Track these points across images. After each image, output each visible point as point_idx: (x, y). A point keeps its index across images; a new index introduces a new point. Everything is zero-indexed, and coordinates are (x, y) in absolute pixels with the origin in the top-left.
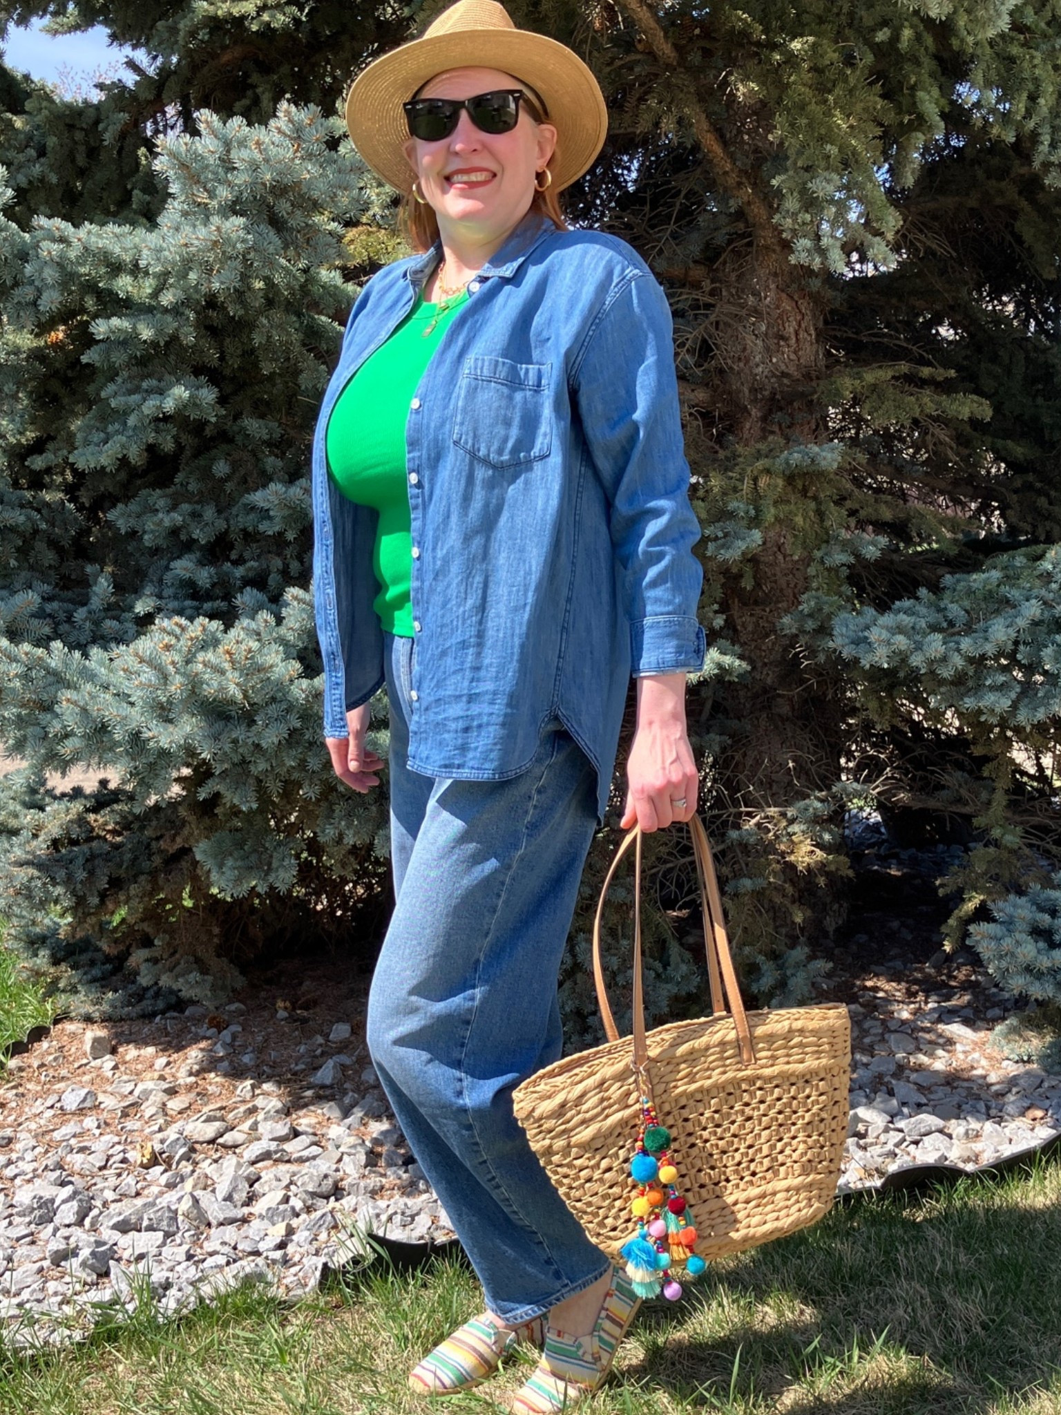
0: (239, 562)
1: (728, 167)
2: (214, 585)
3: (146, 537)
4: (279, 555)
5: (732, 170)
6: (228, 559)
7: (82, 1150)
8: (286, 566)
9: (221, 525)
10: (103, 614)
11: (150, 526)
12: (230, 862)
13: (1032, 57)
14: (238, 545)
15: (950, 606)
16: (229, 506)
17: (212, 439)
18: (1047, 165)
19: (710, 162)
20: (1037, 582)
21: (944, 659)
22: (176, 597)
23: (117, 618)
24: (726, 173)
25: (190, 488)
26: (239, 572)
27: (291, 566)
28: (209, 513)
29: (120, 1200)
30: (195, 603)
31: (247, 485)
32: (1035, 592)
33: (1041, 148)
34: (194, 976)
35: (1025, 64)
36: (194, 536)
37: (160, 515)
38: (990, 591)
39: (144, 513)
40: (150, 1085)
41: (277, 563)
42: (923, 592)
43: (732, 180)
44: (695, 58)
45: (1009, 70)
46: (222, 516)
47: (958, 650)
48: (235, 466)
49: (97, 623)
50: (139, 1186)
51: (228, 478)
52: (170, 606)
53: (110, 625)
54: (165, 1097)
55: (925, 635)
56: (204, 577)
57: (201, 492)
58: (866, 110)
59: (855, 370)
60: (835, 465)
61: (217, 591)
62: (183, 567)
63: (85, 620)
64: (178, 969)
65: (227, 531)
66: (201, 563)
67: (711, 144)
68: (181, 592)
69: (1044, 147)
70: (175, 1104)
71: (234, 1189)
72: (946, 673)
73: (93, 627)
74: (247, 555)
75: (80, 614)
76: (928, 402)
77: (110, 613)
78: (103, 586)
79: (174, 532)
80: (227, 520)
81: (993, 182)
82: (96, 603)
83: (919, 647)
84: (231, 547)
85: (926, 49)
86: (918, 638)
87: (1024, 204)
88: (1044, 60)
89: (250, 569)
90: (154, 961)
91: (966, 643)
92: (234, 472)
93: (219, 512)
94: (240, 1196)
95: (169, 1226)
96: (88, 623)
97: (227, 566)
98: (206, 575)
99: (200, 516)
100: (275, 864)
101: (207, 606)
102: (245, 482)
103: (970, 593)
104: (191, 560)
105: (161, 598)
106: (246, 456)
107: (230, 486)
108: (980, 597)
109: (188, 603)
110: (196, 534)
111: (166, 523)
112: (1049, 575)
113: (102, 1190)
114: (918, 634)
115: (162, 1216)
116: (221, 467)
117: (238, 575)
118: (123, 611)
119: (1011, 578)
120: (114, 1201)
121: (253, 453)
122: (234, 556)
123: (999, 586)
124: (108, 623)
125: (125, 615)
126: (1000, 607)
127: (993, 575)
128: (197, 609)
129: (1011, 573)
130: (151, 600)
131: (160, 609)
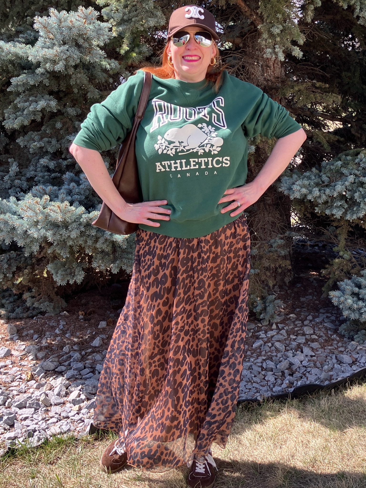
0: (65, 159)
2: (55, 167)
3: (31, 150)
7: (5, 373)
9: (58, 146)
10: (14, 178)
11: (32, 146)
12: (59, 272)
14: (65, 153)
15: (323, 175)
16: (61, 139)
20: (355, 167)
21: (320, 197)
22: (41, 171)
23: (20, 179)
25: (47, 132)
28: (54, 141)
29: (19, 395)
32: (353, 171)
33: (356, 11)
37: (36, 142)
38: (338, 170)
39: (30, 141)
40: (31, 346)
42: (314, 169)
46: (59, 142)
47: (325, 193)
48: (64, 124)
49: (13, 181)
50: (26, 388)
51: (61, 129)
52: (39, 175)
54: (37, 352)
55: (313, 187)
56: (52, 165)
57: (51, 133)
61: (57, 169)
62: (44, 161)
63: (8, 180)
66: (51, 159)
68: (44, 170)
69: (358, 10)
70: (40, 354)
71: (61, 391)
72: (321, 202)
73: (11, 182)
74: (68, 157)
75: (6, 177)
77: (17, 178)
78: (14, 167)
79: (41, 148)
80: (60, 144)
82: (11, 173)
83: (311, 192)
84: (62, 153)
86: (310, 189)
89: (68, 162)
90: (32, 297)
91: (327, 191)
92: (63, 126)
93: (58, 141)
94: (63, 393)
95: (36, 406)
96: (9, 181)
97: (60, 160)
98: (53, 164)
99: (51, 142)
100: (76, 273)
101: (53, 175)
102: (68, 130)
103: (331, 170)
104: (47, 159)
105: (36, 171)
106: (68, 120)
107: (61, 132)
108: (334, 172)
109: (46, 173)
110: (49, 149)
111: (38, 145)
112: (359, 164)
113: (12, 391)
114: (310, 187)
115: (34, 402)
116: (59, 125)
117: (64, 164)
118: (22, 176)
119: (345, 165)
120: (17, 395)
121: (71, 120)
122: (63, 156)
123: (341, 167)
124: (16, 181)
125: (23, 177)
126: (341, 175)
127: (339, 163)
128: (49, 176)
129: (346, 162)
130: (33, 173)
131: (36, 176)
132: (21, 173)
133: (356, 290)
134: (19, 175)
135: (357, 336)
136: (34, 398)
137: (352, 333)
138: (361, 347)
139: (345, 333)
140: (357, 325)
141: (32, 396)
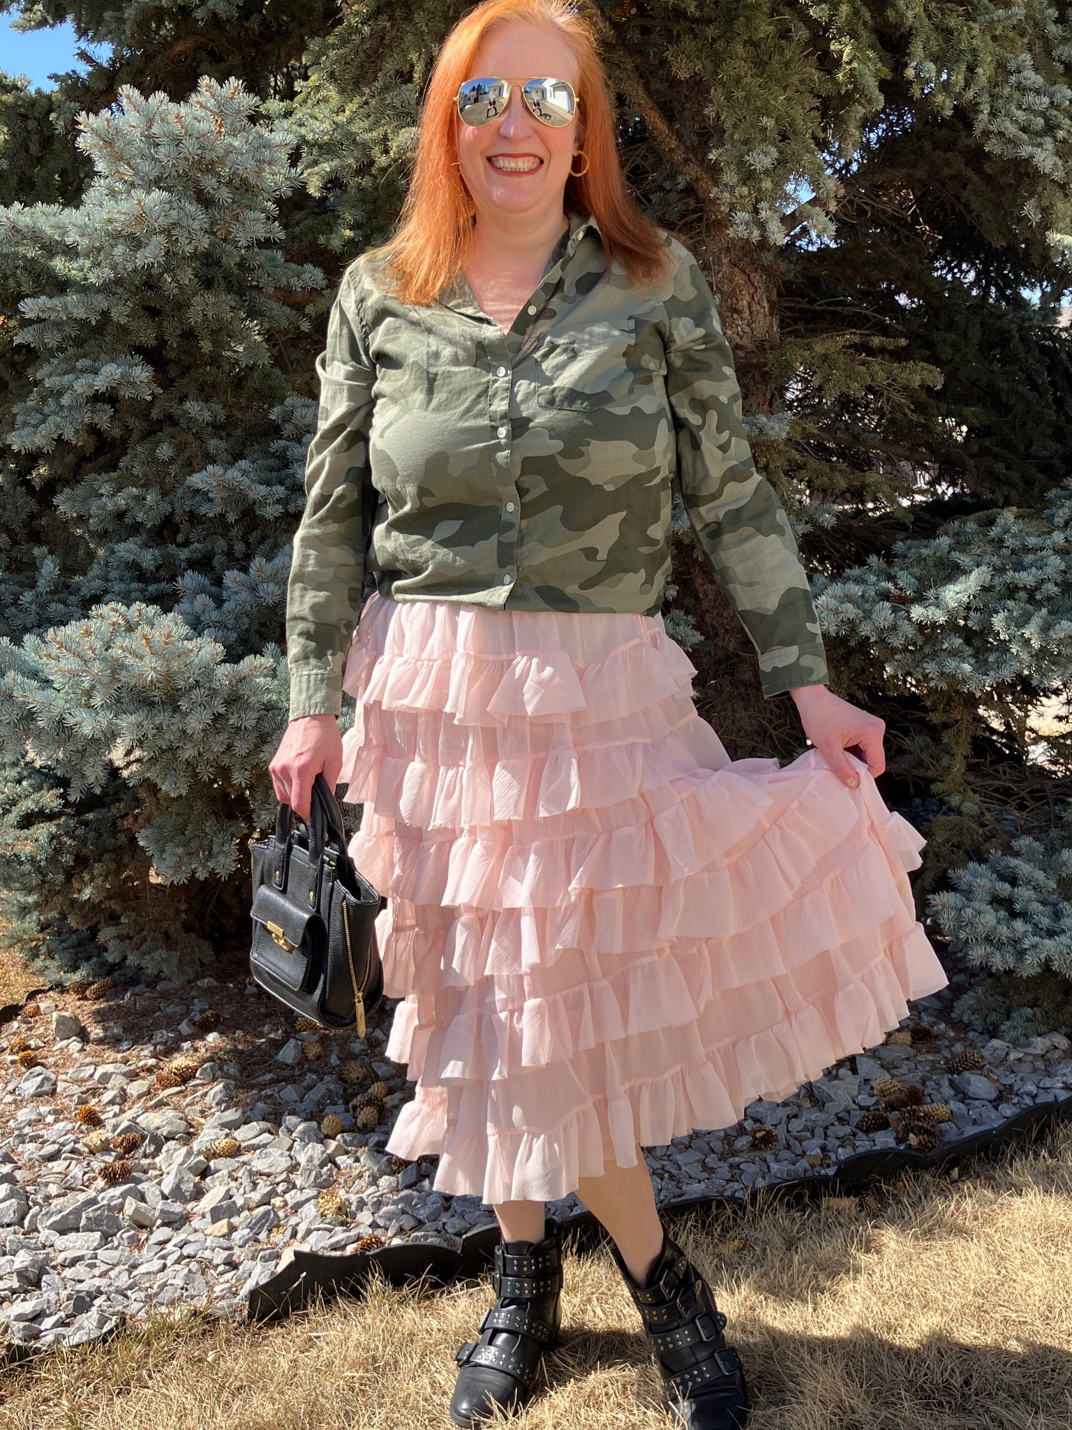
0: (186, 544)
1: (673, 144)
2: (158, 568)
3: (91, 521)
4: (223, 536)
5: (678, 147)
6: (174, 541)
7: (33, 1139)
8: (231, 547)
9: (165, 508)
10: (50, 597)
11: (94, 510)
12: (169, 848)
13: (970, 29)
14: (184, 527)
15: (900, 574)
16: (174, 489)
17: (159, 422)
18: (986, 133)
19: (655, 139)
20: (989, 549)
21: (894, 628)
22: (121, 580)
23: (64, 602)
24: (671, 150)
25: (135, 472)
26: (184, 554)
27: (236, 547)
28: (153, 496)
29: (64, 1195)
30: (142, 585)
31: (190, 467)
32: (987, 558)
33: (981, 117)
34: (161, 953)
35: (963, 36)
36: (139, 520)
37: (104, 499)
38: (941, 558)
39: (90, 497)
40: (110, 1068)
41: (221, 544)
42: (873, 559)
43: (679, 157)
44: (634, 36)
45: (947, 41)
46: (167, 499)
47: (909, 619)
48: (180, 448)
49: (43, 606)
50: (86, 1177)
51: (172, 461)
52: (117, 588)
53: (55, 608)
54: (125, 1081)
55: (875, 602)
56: (148, 558)
57: (146, 475)
58: (802, 81)
59: (806, 341)
60: (784, 435)
61: (162, 573)
62: (127, 549)
63: (31, 603)
64: (144, 947)
65: (172, 514)
66: (146, 545)
67: (656, 121)
68: (127, 574)
69: (984, 116)
70: (135, 1088)
71: (181, 1181)
72: (897, 642)
73: (37, 611)
74: (193, 537)
75: (27, 597)
76: (879, 370)
77: (56, 597)
78: (49, 568)
79: (120, 515)
80: (172, 503)
81: (939, 153)
82: (42, 585)
83: (868, 615)
84: (176, 530)
85: (865, 24)
86: (867, 606)
87: (970, 173)
88: (982, 31)
89: (194, 551)
90: (122, 938)
91: (917, 612)
92: (178, 455)
93: (164, 495)
94: (188, 1187)
95: (107, 1225)
96: (33, 607)
97: (172, 548)
98: (149, 557)
99: (144, 498)
100: (215, 849)
101: (152, 588)
102: (190, 465)
103: (921, 560)
104: (136, 543)
105: (107, 580)
106: (190, 438)
107: (174, 469)
108: (931, 563)
109: (135, 585)
110: (140, 517)
111: (110, 507)
112: (1001, 541)
113: (47, 1184)
114: (867, 601)
115: (101, 1215)
116: (165, 451)
117: (182, 557)
118: (71, 594)
119: (962, 544)
120: (58, 1196)
121: (197, 436)
122: (180, 538)
123: (949, 552)
124: (53, 606)
125: (72, 598)
126: (953, 572)
127: (945, 541)
128: (143, 591)
129: (963, 538)
130: (98, 583)
131: (106, 592)
132: (68, 587)
133: (1005, 888)
134: (62, 589)
135: (1007, 1023)
136: (105, 1202)
137: (993, 1017)
138: (1020, 1055)
139: (973, 1018)
140: (1003, 995)
141: (99, 1198)
